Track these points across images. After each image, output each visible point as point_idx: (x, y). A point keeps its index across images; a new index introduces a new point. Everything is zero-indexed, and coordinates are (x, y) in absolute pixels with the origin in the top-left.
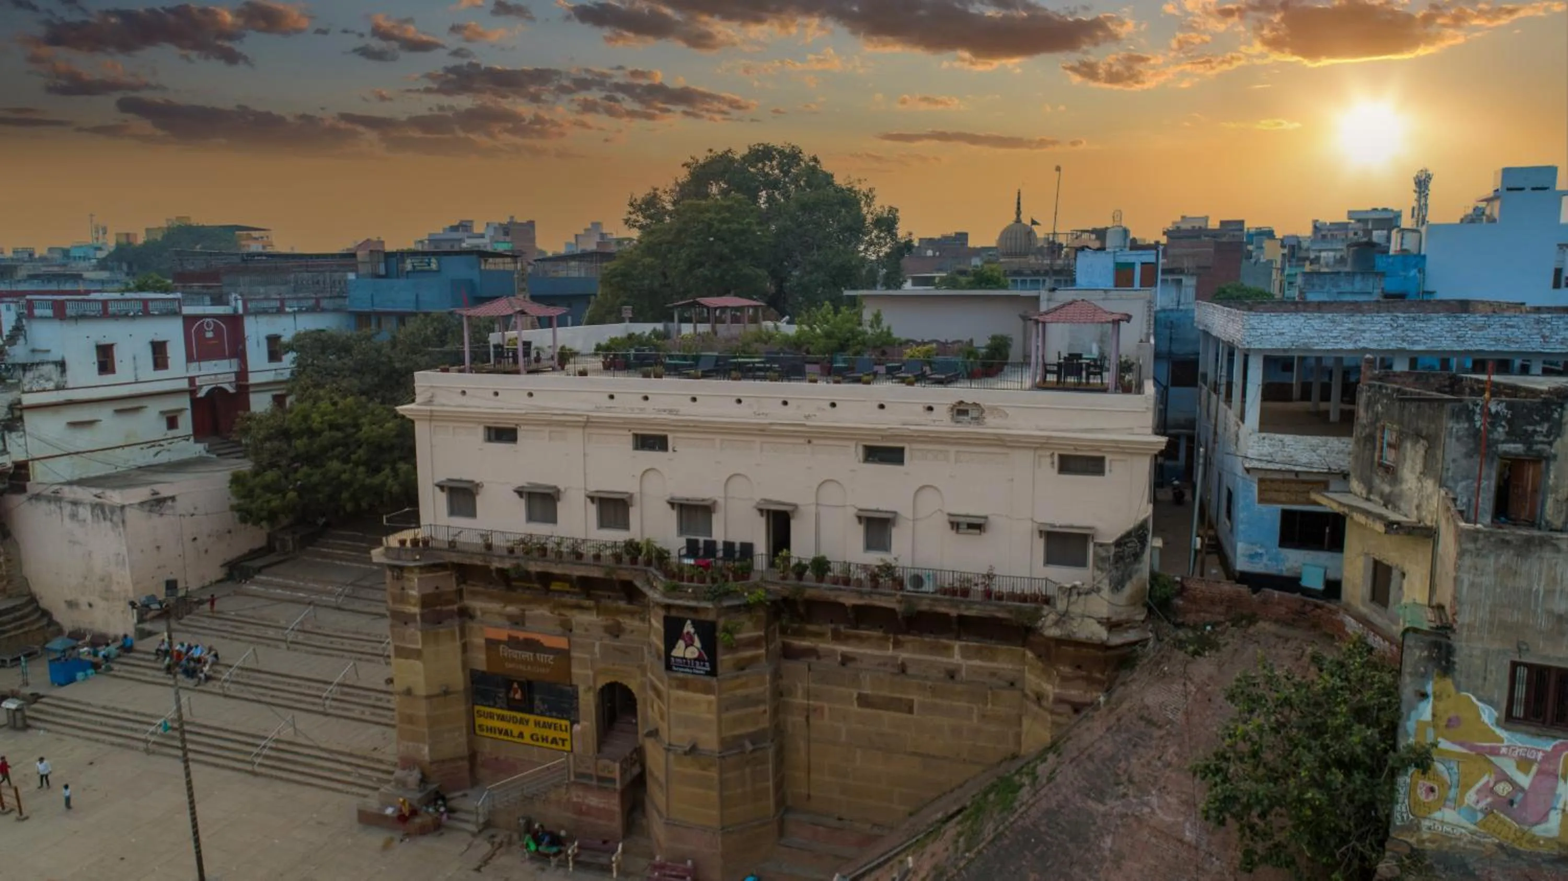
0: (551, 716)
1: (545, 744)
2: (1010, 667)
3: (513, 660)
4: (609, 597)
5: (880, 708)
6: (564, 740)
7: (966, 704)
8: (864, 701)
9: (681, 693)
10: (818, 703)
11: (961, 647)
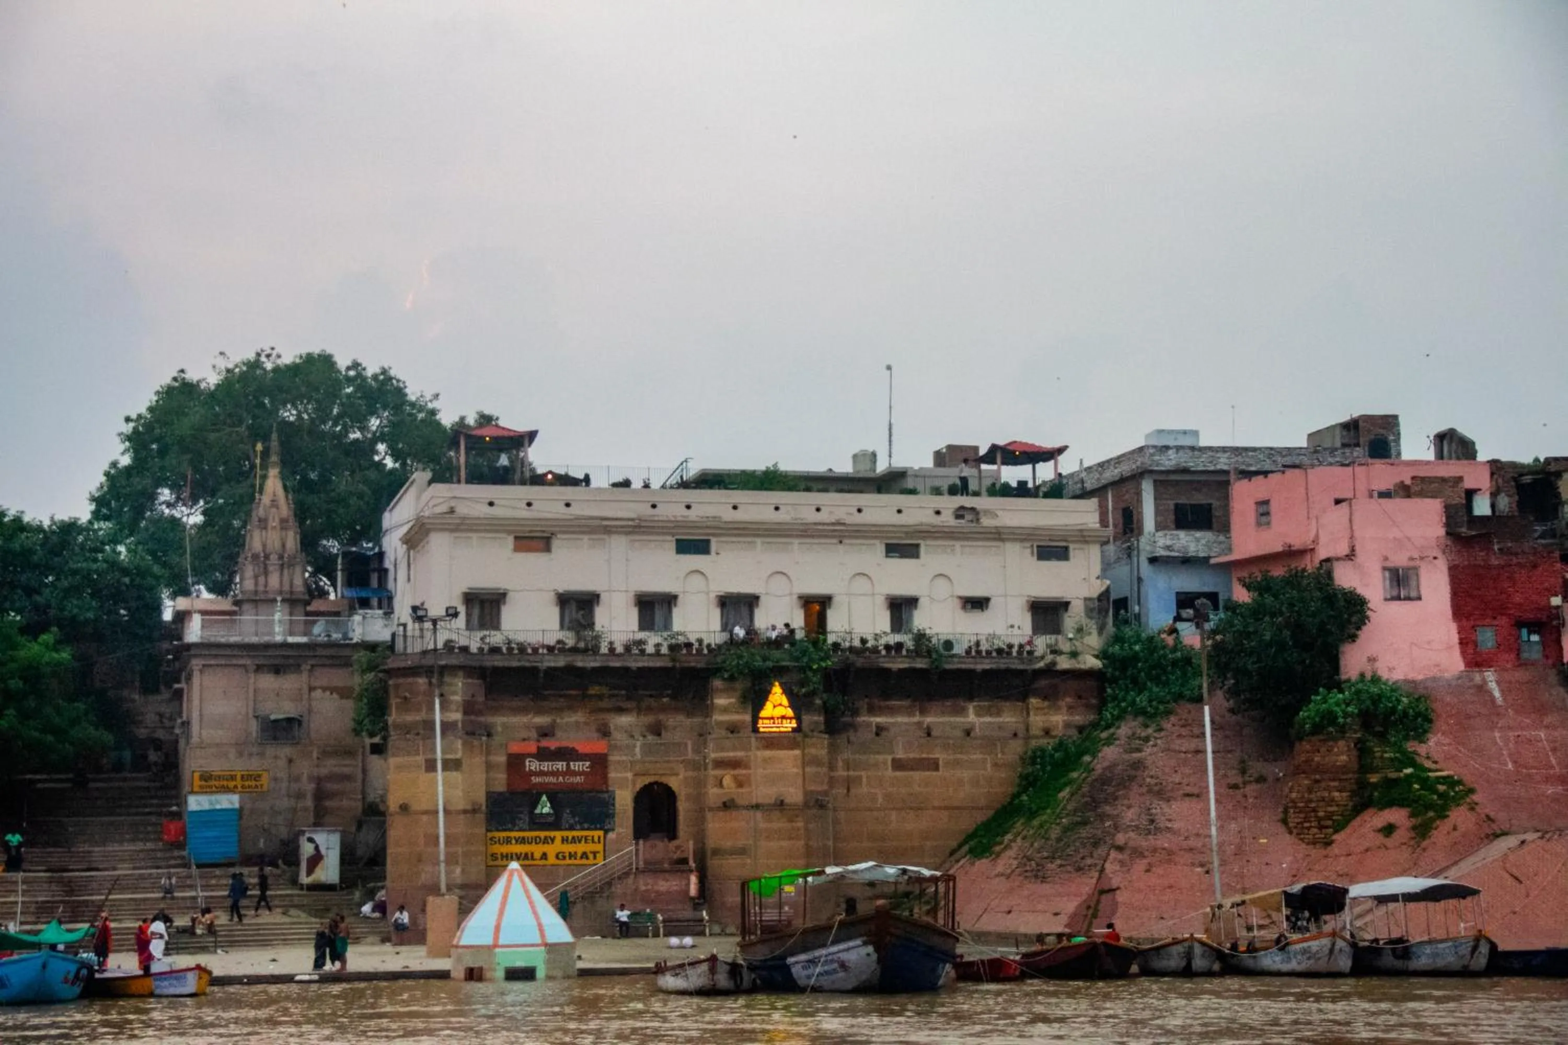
0: (583, 829)
1: (573, 861)
2: (1014, 720)
3: (541, 773)
4: (651, 696)
5: (912, 769)
6: (595, 854)
7: (981, 756)
8: (898, 765)
9: (768, 753)
10: (857, 773)
11: (975, 707)
